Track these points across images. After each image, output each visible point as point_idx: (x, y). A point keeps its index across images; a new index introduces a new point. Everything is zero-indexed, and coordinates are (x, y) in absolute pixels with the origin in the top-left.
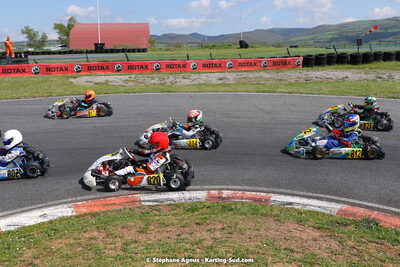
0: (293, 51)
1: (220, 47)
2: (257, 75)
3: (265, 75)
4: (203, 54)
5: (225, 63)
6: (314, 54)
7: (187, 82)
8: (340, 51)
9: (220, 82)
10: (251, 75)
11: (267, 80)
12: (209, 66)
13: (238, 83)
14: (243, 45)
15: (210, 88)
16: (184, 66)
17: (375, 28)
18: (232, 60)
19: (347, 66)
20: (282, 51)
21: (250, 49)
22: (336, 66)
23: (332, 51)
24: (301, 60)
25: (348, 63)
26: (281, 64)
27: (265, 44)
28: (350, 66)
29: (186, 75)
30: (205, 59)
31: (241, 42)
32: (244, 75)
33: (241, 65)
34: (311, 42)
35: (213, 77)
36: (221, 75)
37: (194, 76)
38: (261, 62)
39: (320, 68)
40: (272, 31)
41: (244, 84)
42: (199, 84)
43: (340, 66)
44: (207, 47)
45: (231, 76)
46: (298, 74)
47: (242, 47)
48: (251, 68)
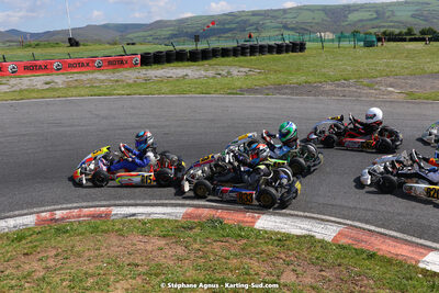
0: (130, 49)
1: (45, 46)
2: (91, 76)
3: (100, 76)
4: (24, 55)
5: (52, 64)
6: (152, 52)
7: (5, 88)
8: (178, 48)
9: (47, 86)
10: (84, 77)
11: (103, 81)
12: (32, 68)
13: (69, 87)
14: (73, 43)
15: (35, 95)
17: (213, 23)
18: (60, 60)
19: (186, 63)
20: (118, 49)
21: (81, 47)
22: (176, 64)
23: (171, 48)
24: (138, 58)
25: (188, 60)
26: (118, 63)
27: (99, 42)
28: (190, 63)
29: (4, 80)
30: (26, 61)
31: (70, 39)
32: (76, 77)
33: (71, 66)
34: (150, 39)
35: (38, 81)
36: (48, 78)
37: (13, 81)
38: (94, 62)
39: (160, 66)
40: (106, 26)
41: (76, 87)
42: (21, 91)
43: (180, 64)
44: (30, 46)
45: (59, 80)
46: (136, 74)
47: (71, 45)
48: (84, 69)
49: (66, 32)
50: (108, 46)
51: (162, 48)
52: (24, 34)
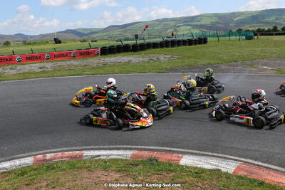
0: (94, 45)
1: (39, 44)
2: (69, 63)
3: (74, 62)
4: (26, 49)
5: (44, 55)
6: (107, 46)
7: (14, 72)
8: (125, 43)
9: (41, 70)
10: (64, 63)
11: (76, 66)
12: (31, 58)
13: (55, 70)
14: (57, 41)
15: (32, 76)
16: (10, 60)
17: (147, 27)
18: (49, 53)
19: (130, 53)
20: (86, 45)
21: (62, 44)
22: (123, 54)
23: (120, 43)
24: (99, 50)
25: (131, 51)
26: (86, 54)
28: (133, 53)
29: (13, 66)
30: (27, 54)
31: (55, 39)
32: (59, 63)
33: (56, 56)
34: (106, 37)
35: (35, 66)
36: (41, 65)
37: (19, 67)
38: (71, 53)
39: (113, 55)
41: (58, 70)
42: (24, 73)
43: (126, 53)
44: (29, 44)
45: (49, 65)
46: (98, 61)
47: (56, 43)
48: (64, 58)
49: (53, 34)
50: (79, 43)
51: (115, 43)
52: (26, 37)
